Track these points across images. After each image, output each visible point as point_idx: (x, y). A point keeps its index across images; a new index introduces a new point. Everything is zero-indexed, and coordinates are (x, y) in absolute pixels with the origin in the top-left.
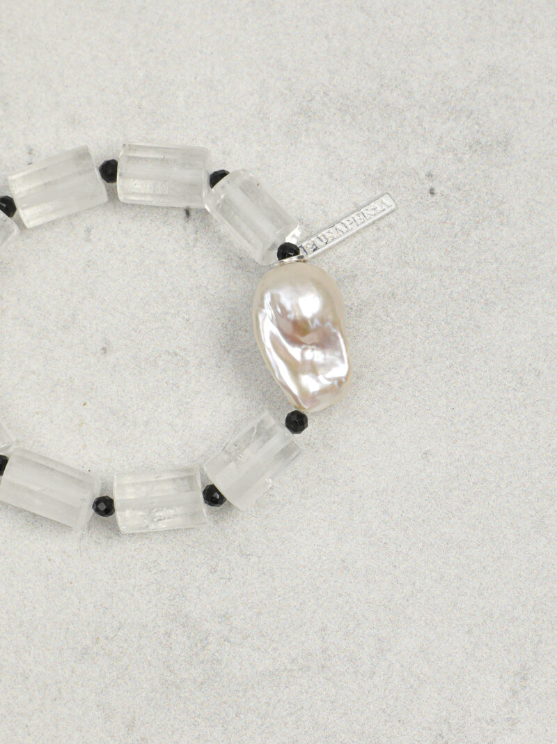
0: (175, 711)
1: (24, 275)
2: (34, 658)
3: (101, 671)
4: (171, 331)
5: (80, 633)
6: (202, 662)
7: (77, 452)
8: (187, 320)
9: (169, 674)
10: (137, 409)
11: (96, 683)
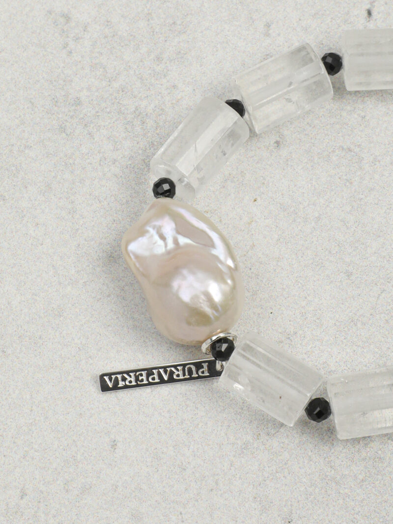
0: (334, 506)
1: (201, 66)
2: (193, 451)
3: (260, 465)
4: (346, 127)
5: (241, 430)
6: (364, 459)
7: (245, 253)
8: (363, 117)
9: (329, 469)
10: (308, 205)
11: (255, 476)
